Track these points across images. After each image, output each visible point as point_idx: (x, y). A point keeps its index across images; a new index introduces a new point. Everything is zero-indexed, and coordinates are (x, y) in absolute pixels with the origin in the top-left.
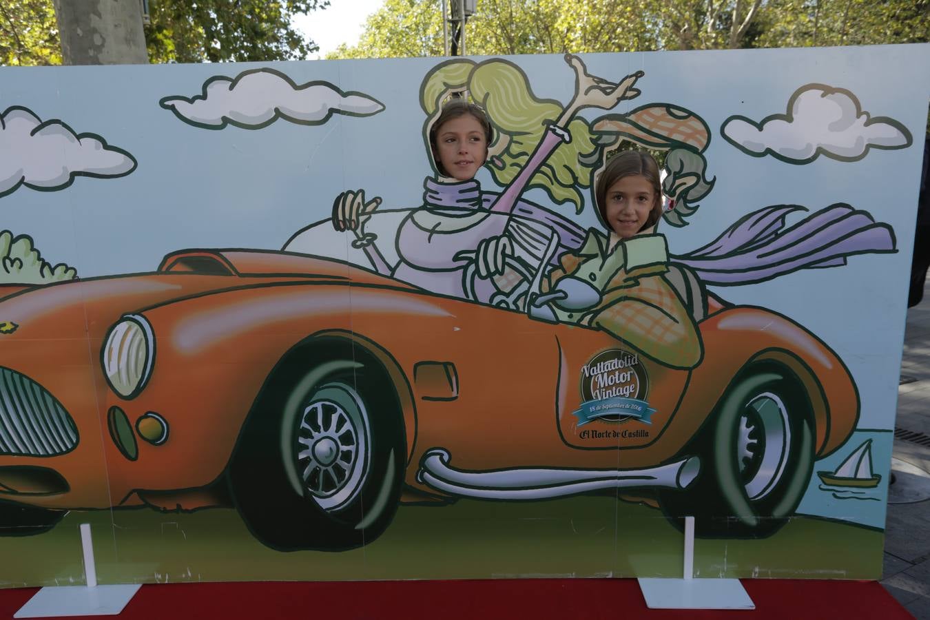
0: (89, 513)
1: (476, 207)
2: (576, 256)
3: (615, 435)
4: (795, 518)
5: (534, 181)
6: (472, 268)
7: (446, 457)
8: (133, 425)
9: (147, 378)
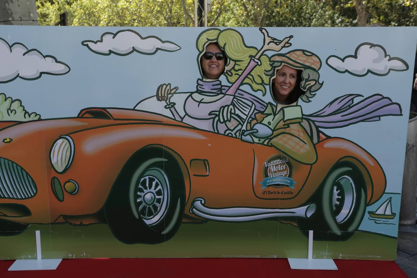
0: (39, 225)
1: (219, 92)
2: (262, 114)
3: (278, 193)
4: (358, 232)
5: (245, 81)
6: (217, 118)
7: (203, 202)
8: (62, 185)
9: (70, 164)
